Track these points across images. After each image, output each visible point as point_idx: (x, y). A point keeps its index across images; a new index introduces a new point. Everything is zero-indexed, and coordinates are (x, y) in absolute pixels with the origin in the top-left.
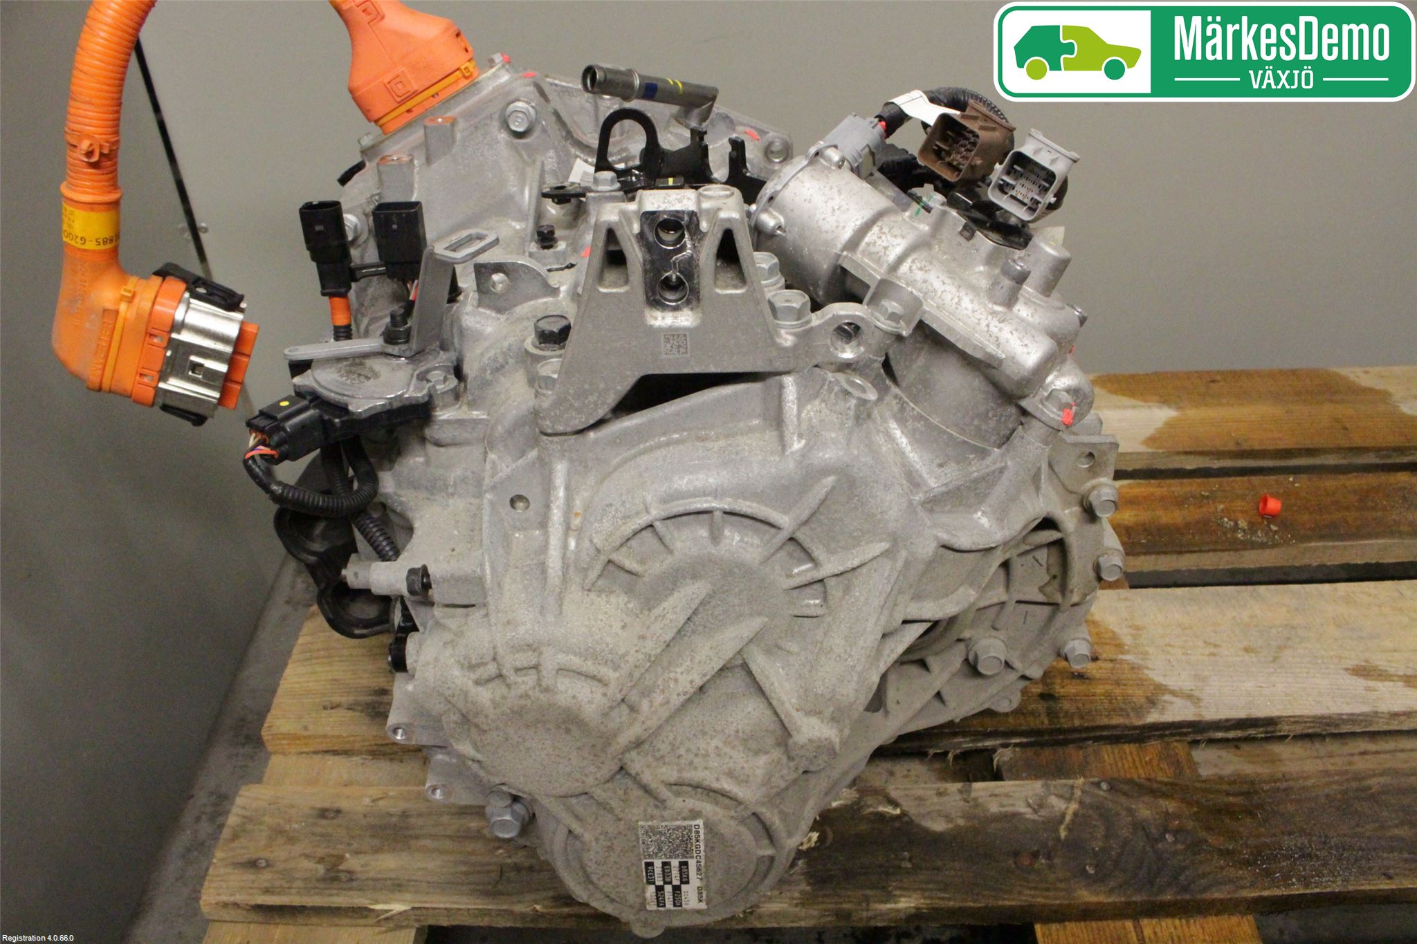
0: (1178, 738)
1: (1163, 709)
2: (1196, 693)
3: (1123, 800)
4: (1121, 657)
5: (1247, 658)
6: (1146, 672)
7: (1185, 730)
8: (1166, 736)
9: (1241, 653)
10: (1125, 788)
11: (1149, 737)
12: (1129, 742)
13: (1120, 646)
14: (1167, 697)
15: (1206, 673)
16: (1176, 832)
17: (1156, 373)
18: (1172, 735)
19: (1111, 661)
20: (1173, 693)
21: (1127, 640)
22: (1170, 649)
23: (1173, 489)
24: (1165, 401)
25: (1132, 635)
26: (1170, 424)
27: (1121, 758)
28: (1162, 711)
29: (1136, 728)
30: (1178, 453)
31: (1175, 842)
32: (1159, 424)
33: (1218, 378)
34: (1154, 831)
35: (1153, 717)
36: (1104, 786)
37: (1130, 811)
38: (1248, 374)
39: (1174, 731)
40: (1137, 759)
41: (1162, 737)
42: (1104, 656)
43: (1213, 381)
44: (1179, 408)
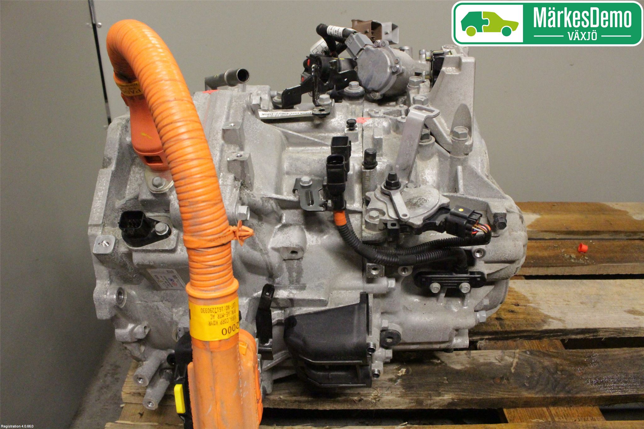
0: (556, 338)
1: (549, 324)
2: (563, 319)
3: (537, 358)
4: (528, 304)
5: (582, 306)
6: (540, 310)
7: (559, 334)
8: (551, 336)
9: (579, 304)
10: (538, 353)
11: (543, 337)
12: (535, 339)
13: (528, 301)
14: (550, 320)
15: (566, 311)
16: (562, 371)
17: (529, 202)
18: (554, 336)
19: (525, 306)
20: (552, 318)
21: (531, 298)
22: (549, 302)
23: (542, 244)
24: (534, 212)
25: (532, 297)
26: (538, 221)
27: (532, 345)
28: (549, 325)
29: (538, 332)
30: (542, 231)
31: (562, 374)
32: (533, 221)
33: (555, 204)
34: (552, 370)
35: (546, 327)
36: (528, 353)
37: (540, 362)
38: (568, 204)
39: (554, 334)
40: (539, 346)
41: (549, 337)
42: (521, 304)
43: (554, 206)
44: (540, 215)
